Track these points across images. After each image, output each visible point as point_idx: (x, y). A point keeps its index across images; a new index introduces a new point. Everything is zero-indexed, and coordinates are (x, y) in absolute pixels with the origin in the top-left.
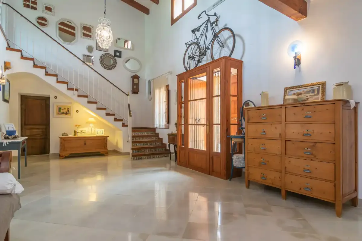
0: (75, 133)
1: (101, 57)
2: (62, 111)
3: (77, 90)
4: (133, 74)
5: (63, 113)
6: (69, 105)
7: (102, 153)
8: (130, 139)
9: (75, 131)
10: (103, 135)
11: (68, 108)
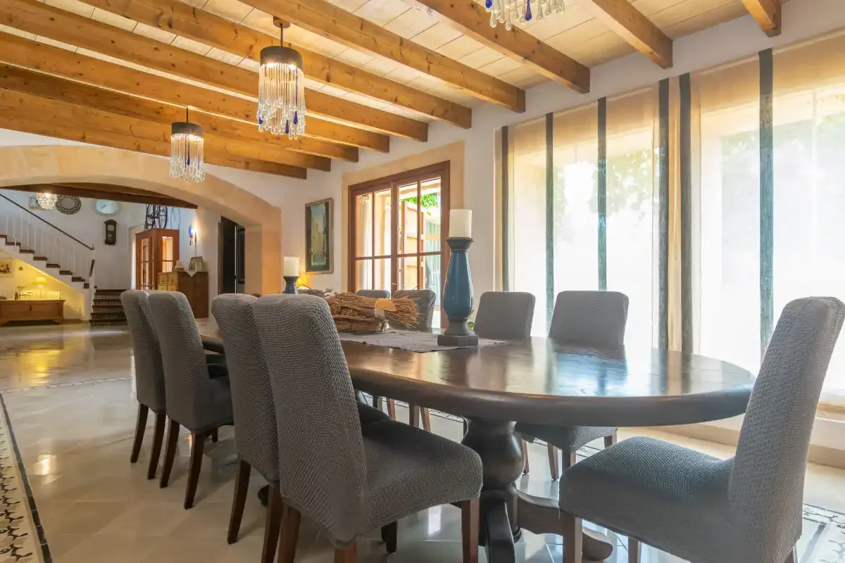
0: (17, 296)
3: (19, 244)
4: (107, 219)
6: (9, 261)
7: (55, 321)
8: (93, 304)
9: (16, 294)
10: (58, 299)
11: (7, 265)
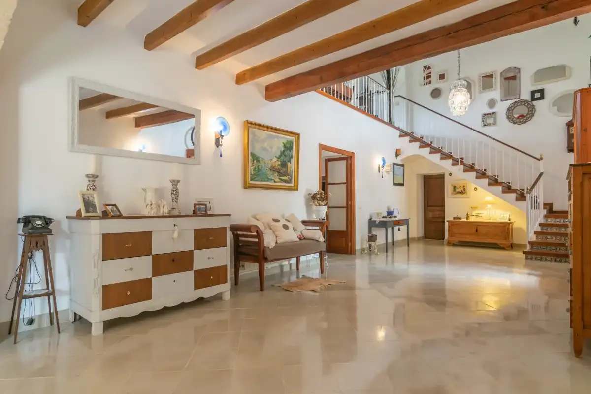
0: (468, 216)
1: (508, 109)
2: (457, 190)
4: (569, 120)
5: (459, 192)
6: (465, 182)
7: (502, 246)
9: (468, 214)
10: (507, 220)
11: (464, 186)
